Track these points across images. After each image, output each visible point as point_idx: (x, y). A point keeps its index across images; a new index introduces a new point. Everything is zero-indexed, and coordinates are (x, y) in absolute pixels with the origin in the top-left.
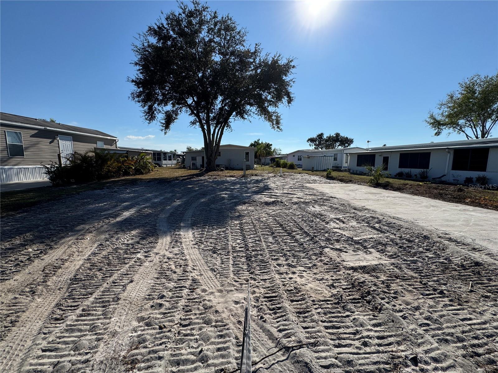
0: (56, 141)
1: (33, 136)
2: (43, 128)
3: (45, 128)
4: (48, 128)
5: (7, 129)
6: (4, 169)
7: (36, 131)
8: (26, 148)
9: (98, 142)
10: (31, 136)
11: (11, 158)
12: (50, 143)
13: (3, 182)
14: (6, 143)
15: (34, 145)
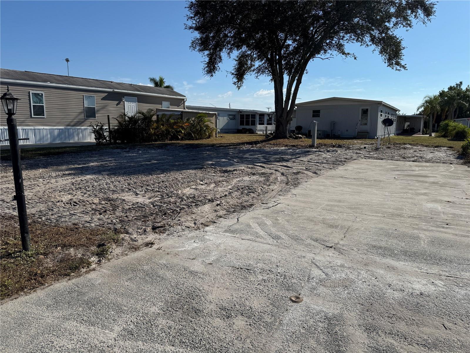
0: (122, 103)
1: (103, 99)
2: (112, 90)
3: (113, 91)
4: (116, 90)
5: (85, 94)
6: (81, 129)
7: (106, 94)
8: (98, 110)
9: (164, 103)
10: (102, 99)
11: (86, 119)
12: (117, 105)
13: (80, 141)
14: (84, 106)
15: (103, 108)
